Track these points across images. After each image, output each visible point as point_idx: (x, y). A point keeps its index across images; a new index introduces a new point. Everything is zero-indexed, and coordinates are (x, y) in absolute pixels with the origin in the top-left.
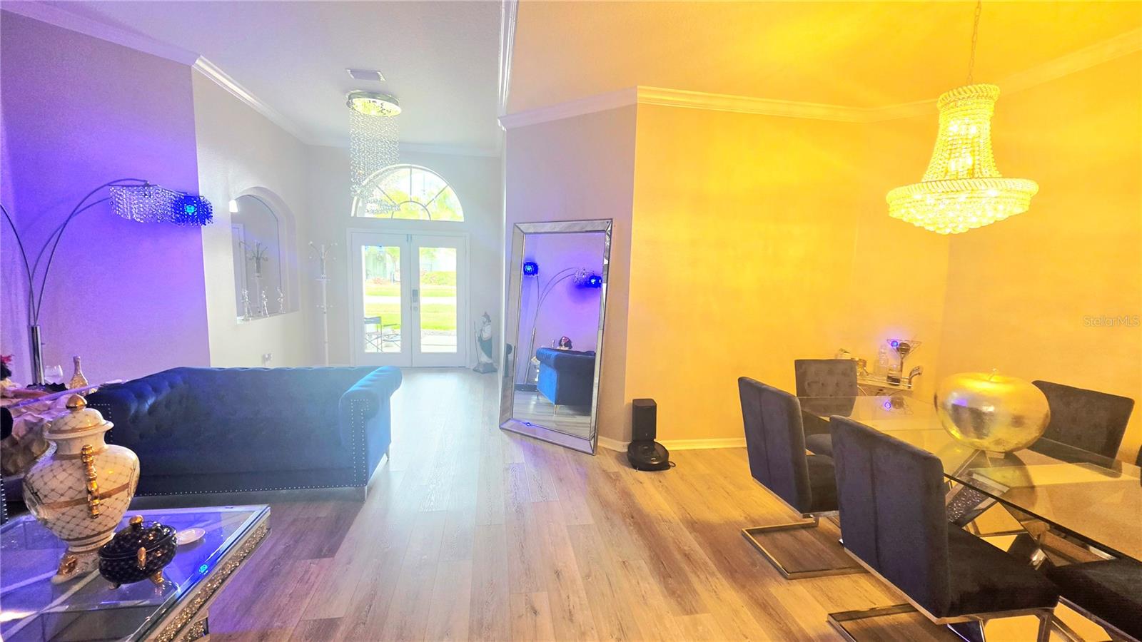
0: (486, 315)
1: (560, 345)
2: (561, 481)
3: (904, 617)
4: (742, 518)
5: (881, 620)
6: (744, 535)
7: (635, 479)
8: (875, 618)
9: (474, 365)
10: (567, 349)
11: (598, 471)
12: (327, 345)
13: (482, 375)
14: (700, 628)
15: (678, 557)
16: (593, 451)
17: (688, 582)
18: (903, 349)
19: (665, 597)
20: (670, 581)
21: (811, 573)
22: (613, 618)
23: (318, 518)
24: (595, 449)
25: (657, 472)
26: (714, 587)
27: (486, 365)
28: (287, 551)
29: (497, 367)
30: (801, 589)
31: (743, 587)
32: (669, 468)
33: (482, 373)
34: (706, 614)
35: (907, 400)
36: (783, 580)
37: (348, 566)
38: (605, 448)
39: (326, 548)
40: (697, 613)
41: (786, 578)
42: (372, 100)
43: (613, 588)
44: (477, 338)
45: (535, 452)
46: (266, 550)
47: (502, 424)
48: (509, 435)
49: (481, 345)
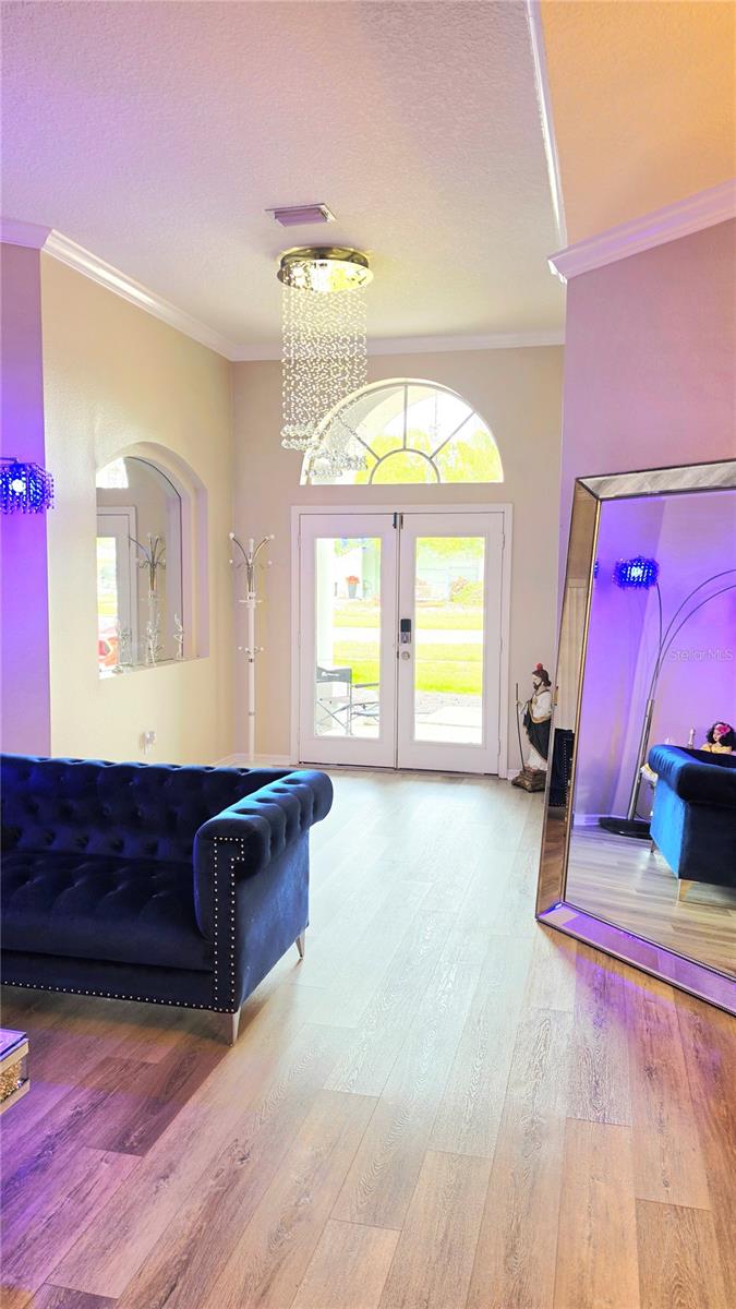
0: (541, 673)
1: (712, 741)
9: (514, 774)
12: (252, 718)
23: (145, 1064)
28: (75, 1124)
37: (162, 1181)
39: (136, 1134)
42: (319, 262)
44: (522, 718)
45: (603, 991)
46: (41, 1115)
47: (543, 912)
48: (554, 940)
49: (529, 732)
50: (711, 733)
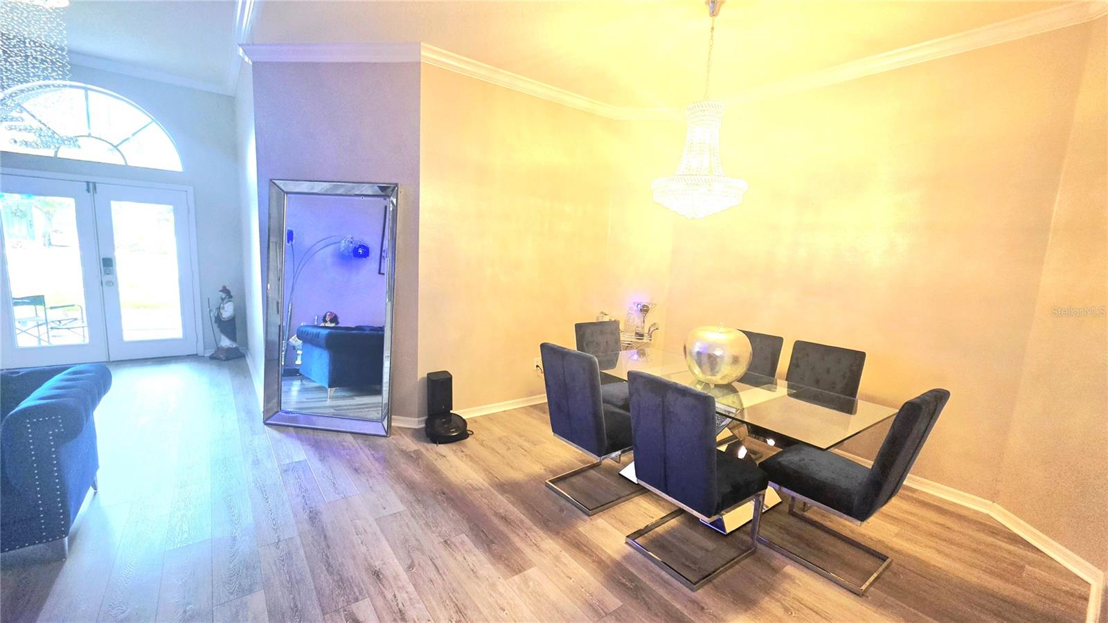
0: (225, 290)
1: (325, 321)
2: (357, 471)
3: (673, 522)
4: (543, 471)
5: (659, 530)
6: (547, 486)
7: (437, 453)
8: (657, 529)
9: (211, 351)
10: (333, 325)
11: (396, 452)
13: (226, 362)
14: (531, 583)
15: (496, 521)
16: (387, 432)
17: (510, 543)
18: (644, 310)
19: (493, 564)
20: (494, 547)
21: (606, 506)
22: (447, 602)
24: (389, 430)
25: (458, 442)
26: (534, 541)
27: (228, 350)
29: (244, 352)
30: (601, 521)
31: (558, 533)
32: (468, 437)
33: (224, 361)
34: (532, 569)
35: (648, 351)
36: (586, 517)
38: (399, 427)
40: (525, 570)
41: (589, 515)
43: (441, 572)
44: (213, 319)
45: (317, 446)
47: (267, 419)
48: (279, 431)
49: (219, 327)
50: (325, 317)
